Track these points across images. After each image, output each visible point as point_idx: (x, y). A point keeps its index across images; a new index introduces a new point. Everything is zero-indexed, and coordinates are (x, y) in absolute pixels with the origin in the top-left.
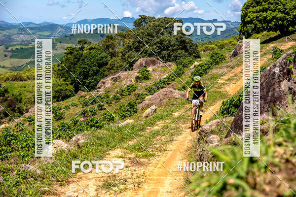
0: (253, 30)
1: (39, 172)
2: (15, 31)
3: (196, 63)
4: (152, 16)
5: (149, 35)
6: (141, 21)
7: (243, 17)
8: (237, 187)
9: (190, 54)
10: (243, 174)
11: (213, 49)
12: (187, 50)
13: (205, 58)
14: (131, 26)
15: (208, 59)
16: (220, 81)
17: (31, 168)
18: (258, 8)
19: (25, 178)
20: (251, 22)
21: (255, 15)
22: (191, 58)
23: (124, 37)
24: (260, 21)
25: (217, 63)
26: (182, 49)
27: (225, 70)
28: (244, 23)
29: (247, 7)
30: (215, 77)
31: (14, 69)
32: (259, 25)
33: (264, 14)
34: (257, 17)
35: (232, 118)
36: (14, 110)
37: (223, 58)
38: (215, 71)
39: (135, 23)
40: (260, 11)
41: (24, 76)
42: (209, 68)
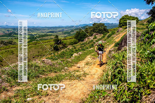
0: (122, 25)
1: (71, 61)
2: (65, 28)
3: (108, 34)
4: (97, 23)
5: (96, 27)
6: (94, 24)
7: (120, 22)
8: (120, 63)
9: (106, 32)
10: (121, 60)
11: (112, 30)
12: (106, 31)
13: (110, 33)
14: (92, 26)
15: (111, 33)
16: (114, 38)
17: (69, 60)
18: (123, 20)
19: (68, 62)
20: (122, 23)
21: (122, 22)
22: (107, 33)
23: (90, 28)
24: (124, 23)
25: (113, 34)
26: (104, 31)
27: (115, 35)
28: (120, 24)
29: (120, 20)
30: (113, 37)
31: (64, 37)
32: (124, 24)
33: (125, 21)
34: (123, 22)
35: (118, 47)
36: (65, 47)
37: (115, 33)
38: (113, 36)
39: (93, 25)
40: (124, 21)
41: (67, 38)
42: (111, 35)
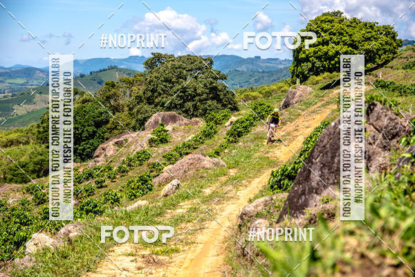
0: (310, 70)
3: (233, 119)
5: (167, 80)
6: (155, 61)
7: (296, 53)
9: (224, 106)
11: (255, 98)
12: (219, 101)
13: (245, 112)
14: (141, 68)
15: (250, 111)
20: (307, 59)
21: (312, 50)
22: (226, 111)
23: (131, 83)
24: (319, 58)
25: (262, 117)
26: (213, 99)
28: (298, 61)
30: (260, 138)
32: (318, 64)
33: (325, 48)
34: (315, 52)
35: (285, 195)
37: (270, 111)
38: (259, 129)
39: (146, 63)
40: (319, 44)
42: (251, 124)
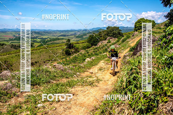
1: (83, 66)
2: (77, 32)
3: (123, 38)
5: (110, 31)
6: (108, 28)
8: (135, 69)
9: (121, 36)
10: (137, 66)
11: (127, 34)
12: (120, 35)
13: (125, 37)
14: (106, 29)
15: (126, 37)
16: (129, 43)
17: (81, 65)
18: (139, 23)
19: (80, 67)
20: (137, 27)
21: (138, 25)
23: (104, 32)
24: (140, 27)
25: (128, 38)
26: (119, 35)
27: (130, 40)
28: (135, 27)
29: (136, 23)
30: (128, 42)
31: (77, 41)
32: (139, 28)
35: (133, 52)
36: (77, 51)
37: (130, 37)
38: (128, 40)
41: (79, 42)
42: (126, 39)
